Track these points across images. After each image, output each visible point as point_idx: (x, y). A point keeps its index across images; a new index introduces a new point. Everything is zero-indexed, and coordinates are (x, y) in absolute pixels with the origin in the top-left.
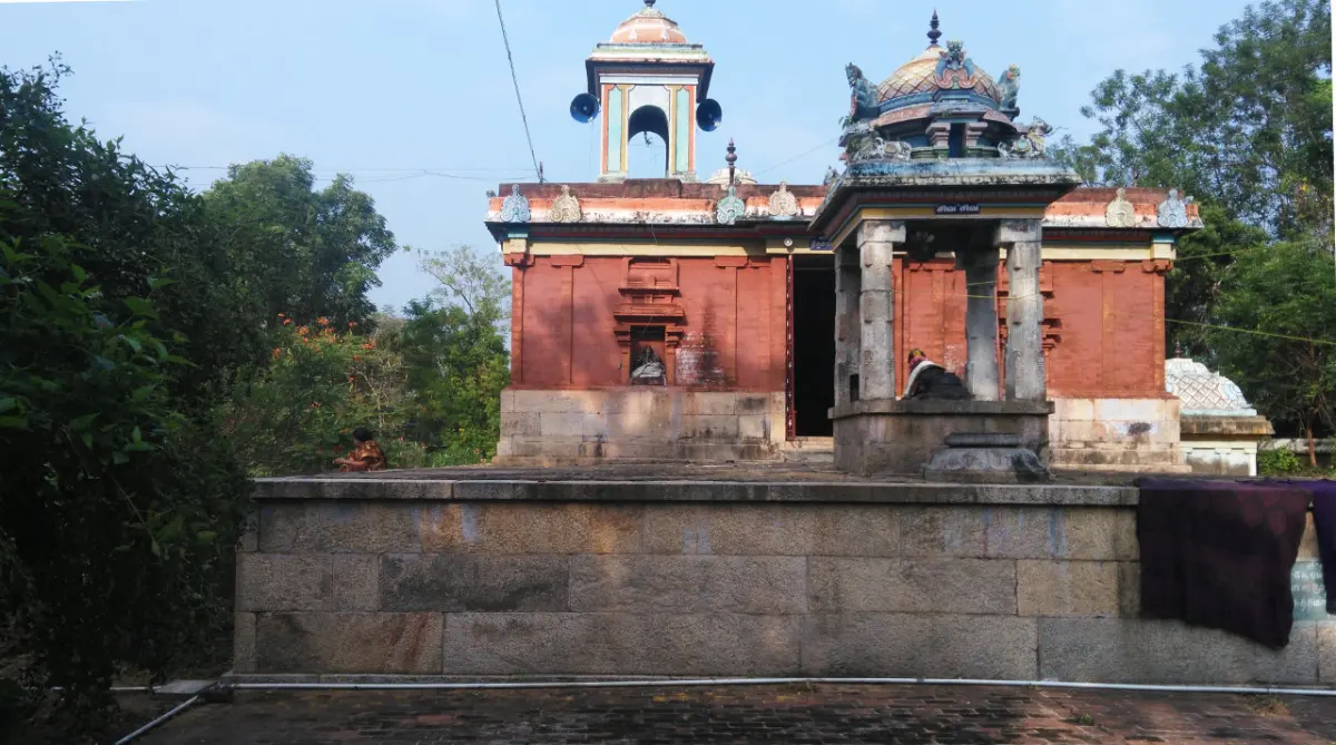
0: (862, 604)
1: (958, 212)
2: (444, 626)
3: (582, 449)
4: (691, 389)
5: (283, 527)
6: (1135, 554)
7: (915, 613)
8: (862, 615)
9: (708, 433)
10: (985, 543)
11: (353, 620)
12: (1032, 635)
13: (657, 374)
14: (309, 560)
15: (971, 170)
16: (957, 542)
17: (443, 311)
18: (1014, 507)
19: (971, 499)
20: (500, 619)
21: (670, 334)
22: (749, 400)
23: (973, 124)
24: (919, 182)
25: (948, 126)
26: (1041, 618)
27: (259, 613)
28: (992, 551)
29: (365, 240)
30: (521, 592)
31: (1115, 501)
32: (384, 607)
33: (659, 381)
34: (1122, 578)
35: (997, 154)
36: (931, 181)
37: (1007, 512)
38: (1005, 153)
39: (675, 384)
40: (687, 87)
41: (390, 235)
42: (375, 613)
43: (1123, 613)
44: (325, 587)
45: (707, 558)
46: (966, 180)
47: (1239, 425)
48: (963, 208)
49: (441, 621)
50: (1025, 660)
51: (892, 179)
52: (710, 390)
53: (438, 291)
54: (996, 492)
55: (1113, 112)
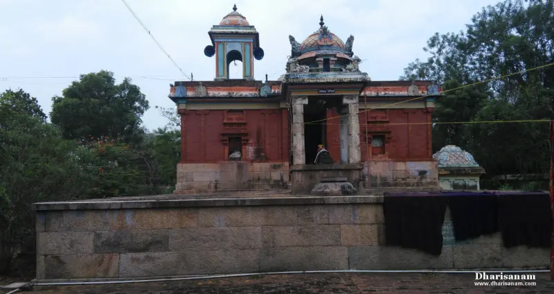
0: (283, 244)
1: (327, 92)
2: (120, 259)
3: (209, 186)
4: (252, 161)
5: (55, 222)
6: (383, 221)
7: (303, 246)
8: (283, 248)
9: (259, 179)
10: (328, 219)
11: (83, 257)
12: (346, 253)
13: (239, 156)
14: (64, 234)
15: (330, 77)
16: (318, 219)
17: (172, 132)
18: (338, 205)
19: (322, 202)
20: (142, 255)
21: (244, 140)
22: (275, 165)
23: (332, 59)
24: (311, 81)
25: (322, 59)
26: (349, 246)
27: (46, 256)
28: (331, 222)
29: (137, 104)
30: (151, 244)
31: (375, 201)
32: (95, 252)
33: (240, 159)
34: (379, 229)
35: (341, 70)
36: (315, 81)
37: (336, 206)
38: (344, 70)
39: (246, 160)
40: (249, 43)
41: (147, 102)
42: (91, 255)
43: (380, 244)
44: (72, 246)
45: (223, 228)
46: (328, 80)
47: (472, 170)
48: (329, 91)
49: (118, 256)
50: (343, 262)
51: (301, 80)
52: (259, 162)
53: (170, 124)
54: (332, 199)
55: (435, 49)
